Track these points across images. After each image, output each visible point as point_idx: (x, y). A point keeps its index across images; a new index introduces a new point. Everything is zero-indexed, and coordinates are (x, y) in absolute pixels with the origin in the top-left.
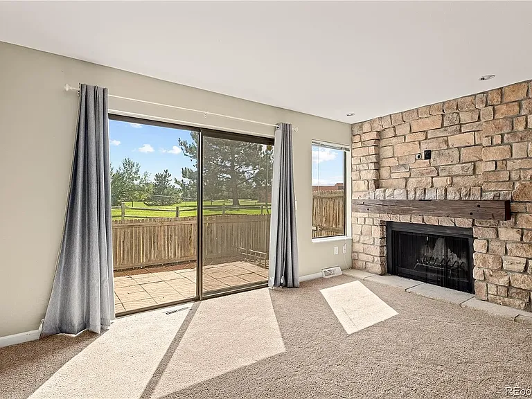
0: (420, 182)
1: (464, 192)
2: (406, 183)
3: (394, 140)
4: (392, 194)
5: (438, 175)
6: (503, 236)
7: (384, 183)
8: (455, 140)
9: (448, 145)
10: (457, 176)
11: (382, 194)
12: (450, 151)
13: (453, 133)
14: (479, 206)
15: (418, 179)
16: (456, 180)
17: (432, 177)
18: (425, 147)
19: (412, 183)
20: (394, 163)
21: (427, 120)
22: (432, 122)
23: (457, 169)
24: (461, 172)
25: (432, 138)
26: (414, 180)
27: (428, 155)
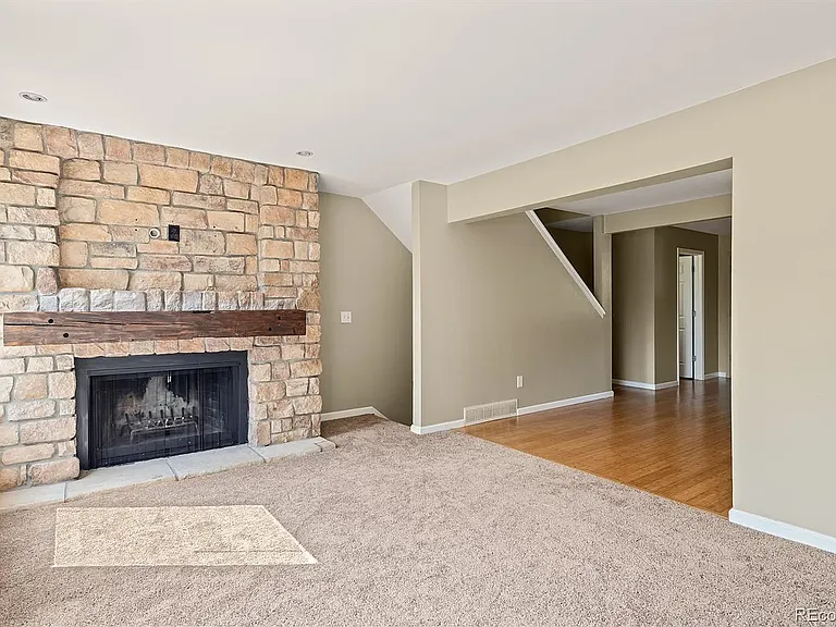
0: (158, 279)
1: (242, 298)
2: (130, 278)
3: (100, 190)
4: (110, 301)
5: (192, 270)
6: (286, 357)
7: (72, 277)
8: (219, 219)
9: (207, 224)
10: (221, 274)
11: (82, 300)
12: (211, 234)
13: (215, 207)
14: (279, 318)
15: (154, 273)
16: (221, 280)
17: (182, 274)
18: (169, 218)
19: (143, 279)
20: (99, 237)
21: (173, 172)
22: (179, 178)
23: (222, 263)
24: (228, 269)
25: (180, 206)
26: (146, 274)
27: (174, 233)
